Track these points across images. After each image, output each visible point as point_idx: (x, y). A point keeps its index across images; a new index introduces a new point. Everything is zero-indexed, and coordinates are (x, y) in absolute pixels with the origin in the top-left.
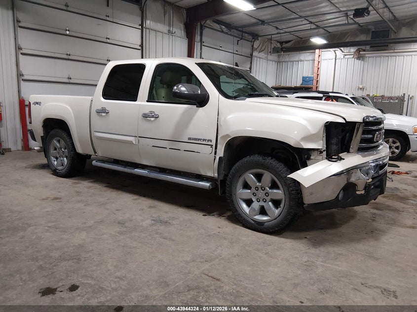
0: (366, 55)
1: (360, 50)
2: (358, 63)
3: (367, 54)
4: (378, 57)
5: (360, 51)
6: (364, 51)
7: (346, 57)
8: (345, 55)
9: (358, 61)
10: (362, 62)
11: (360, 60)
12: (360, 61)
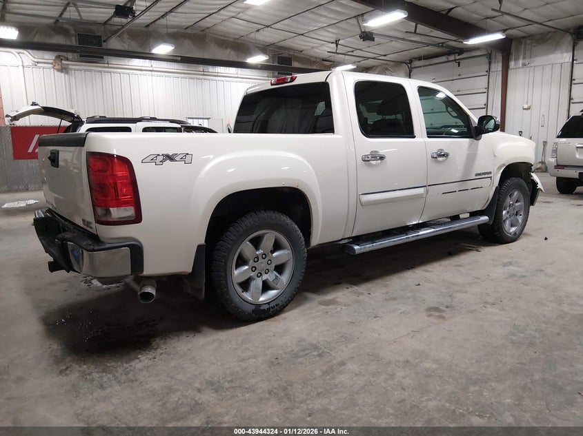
0: (70, 67)
1: (62, 58)
2: (61, 76)
3: (72, 65)
4: (88, 70)
5: (62, 60)
6: (67, 60)
7: (39, 65)
8: (38, 63)
9: (59, 73)
10: (66, 76)
11: (62, 72)
12: (63, 74)
